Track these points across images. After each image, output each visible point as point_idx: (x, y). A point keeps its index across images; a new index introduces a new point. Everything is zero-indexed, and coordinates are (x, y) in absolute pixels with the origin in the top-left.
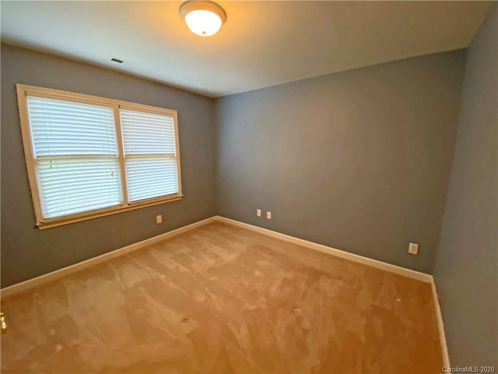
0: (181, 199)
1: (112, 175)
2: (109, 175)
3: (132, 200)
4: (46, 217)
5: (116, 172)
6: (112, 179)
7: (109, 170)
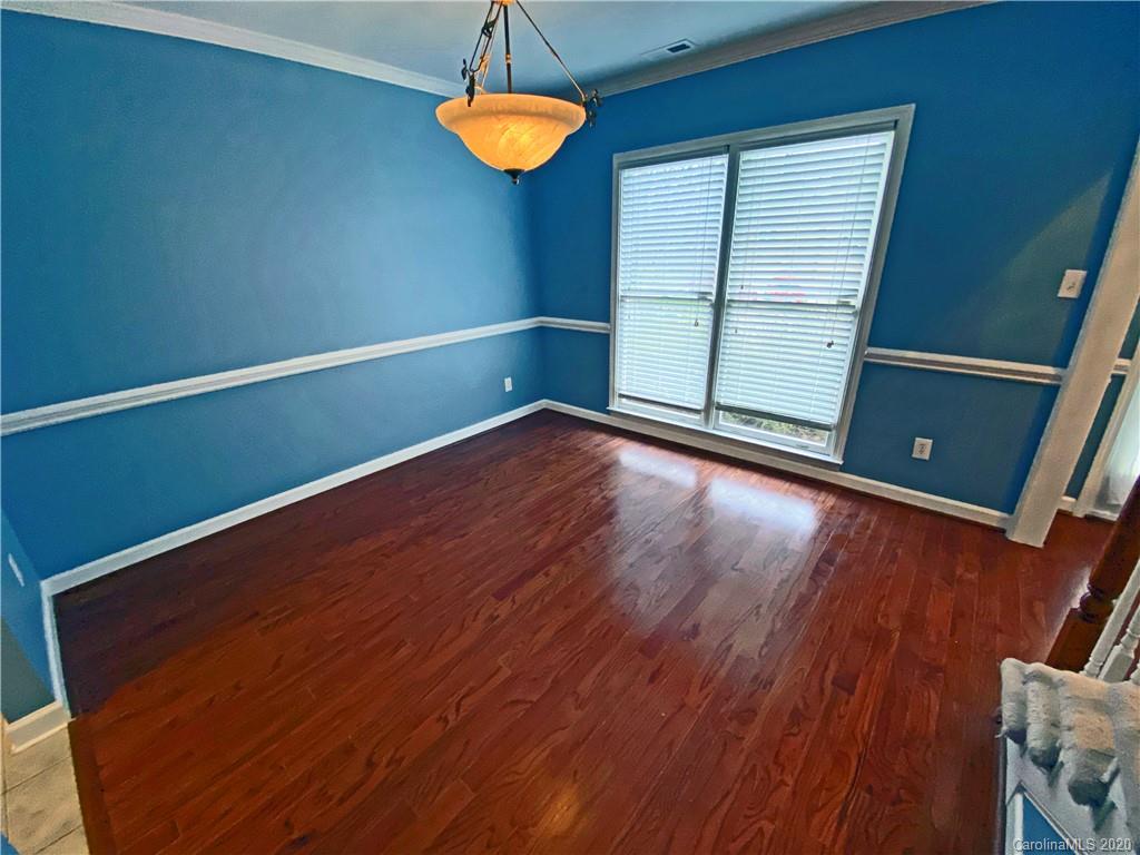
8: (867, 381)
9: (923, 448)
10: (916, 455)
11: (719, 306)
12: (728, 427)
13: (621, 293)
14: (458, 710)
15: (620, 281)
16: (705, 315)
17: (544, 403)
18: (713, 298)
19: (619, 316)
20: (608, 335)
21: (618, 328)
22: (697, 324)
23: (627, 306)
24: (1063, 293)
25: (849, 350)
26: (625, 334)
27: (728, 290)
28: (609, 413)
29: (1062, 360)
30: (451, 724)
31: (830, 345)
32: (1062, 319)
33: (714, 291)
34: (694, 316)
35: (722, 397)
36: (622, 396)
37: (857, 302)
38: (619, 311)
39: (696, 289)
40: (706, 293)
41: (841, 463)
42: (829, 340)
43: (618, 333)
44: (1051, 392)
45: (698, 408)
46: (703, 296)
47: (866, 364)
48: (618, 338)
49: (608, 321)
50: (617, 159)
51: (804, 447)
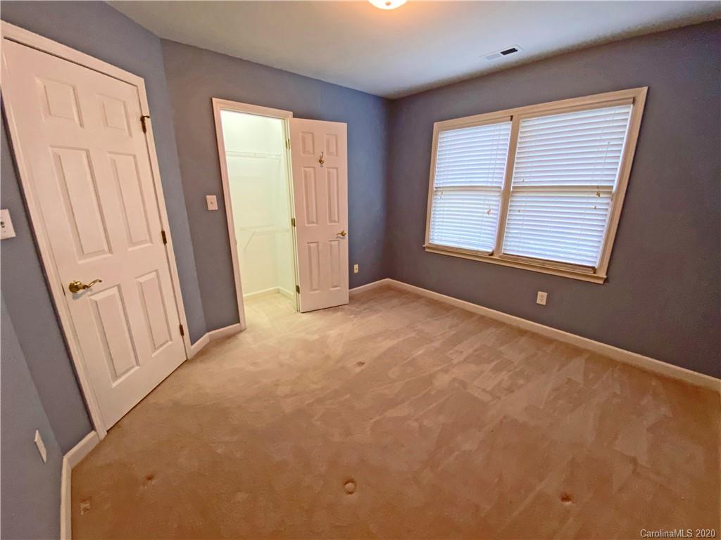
0: (601, 282)
1: (488, 213)
2: (485, 213)
3: (508, 253)
4: (431, 242)
5: (494, 209)
6: (487, 217)
7: (486, 207)
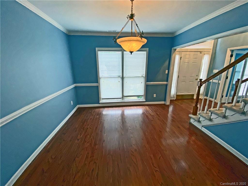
8: (147, 87)
9: (155, 96)
10: (154, 97)
11: (123, 78)
12: (127, 100)
13: (100, 77)
14: (156, 167)
15: (100, 74)
16: (120, 80)
17: (78, 106)
18: (121, 77)
19: (100, 82)
20: (98, 86)
21: (100, 84)
22: (119, 82)
23: (102, 79)
24: (166, 73)
25: (144, 83)
26: (102, 85)
27: (124, 75)
28: (99, 103)
29: (167, 81)
30: (158, 170)
31: (142, 83)
32: (166, 76)
33: (121, 75)
34: (118, 80)
35: (125, 95)
36: (103, 99)
37: (144, 76)
38: (100, 81)
39: (118, 75)
40: (120, 76)
41: (145, 101)
42: (141, 82)
43: (101, 85)
44: (167, 85)
45: (121, 97)
46: (119, 77)
47: (147, 85)
48: (101, 87)
49: (98, 83)
50: (97, 49)
51: (139, 100)
